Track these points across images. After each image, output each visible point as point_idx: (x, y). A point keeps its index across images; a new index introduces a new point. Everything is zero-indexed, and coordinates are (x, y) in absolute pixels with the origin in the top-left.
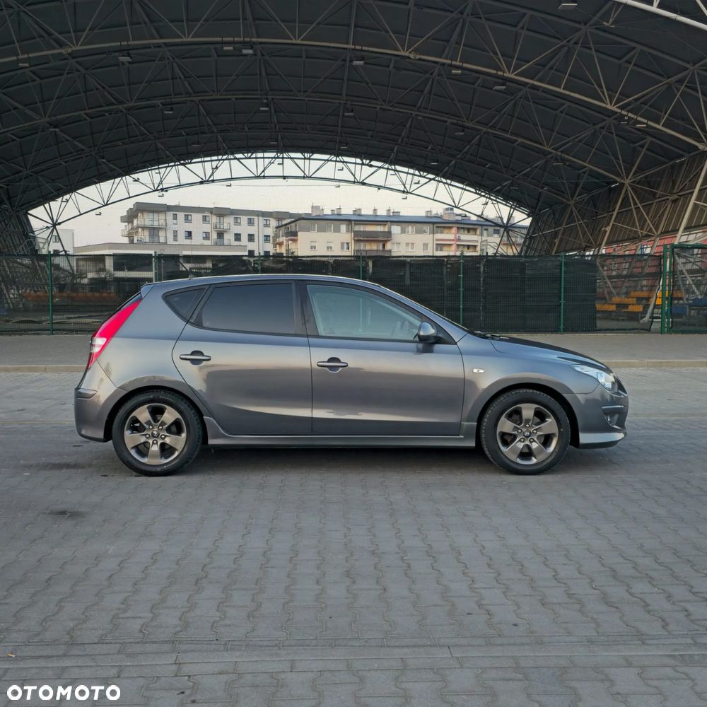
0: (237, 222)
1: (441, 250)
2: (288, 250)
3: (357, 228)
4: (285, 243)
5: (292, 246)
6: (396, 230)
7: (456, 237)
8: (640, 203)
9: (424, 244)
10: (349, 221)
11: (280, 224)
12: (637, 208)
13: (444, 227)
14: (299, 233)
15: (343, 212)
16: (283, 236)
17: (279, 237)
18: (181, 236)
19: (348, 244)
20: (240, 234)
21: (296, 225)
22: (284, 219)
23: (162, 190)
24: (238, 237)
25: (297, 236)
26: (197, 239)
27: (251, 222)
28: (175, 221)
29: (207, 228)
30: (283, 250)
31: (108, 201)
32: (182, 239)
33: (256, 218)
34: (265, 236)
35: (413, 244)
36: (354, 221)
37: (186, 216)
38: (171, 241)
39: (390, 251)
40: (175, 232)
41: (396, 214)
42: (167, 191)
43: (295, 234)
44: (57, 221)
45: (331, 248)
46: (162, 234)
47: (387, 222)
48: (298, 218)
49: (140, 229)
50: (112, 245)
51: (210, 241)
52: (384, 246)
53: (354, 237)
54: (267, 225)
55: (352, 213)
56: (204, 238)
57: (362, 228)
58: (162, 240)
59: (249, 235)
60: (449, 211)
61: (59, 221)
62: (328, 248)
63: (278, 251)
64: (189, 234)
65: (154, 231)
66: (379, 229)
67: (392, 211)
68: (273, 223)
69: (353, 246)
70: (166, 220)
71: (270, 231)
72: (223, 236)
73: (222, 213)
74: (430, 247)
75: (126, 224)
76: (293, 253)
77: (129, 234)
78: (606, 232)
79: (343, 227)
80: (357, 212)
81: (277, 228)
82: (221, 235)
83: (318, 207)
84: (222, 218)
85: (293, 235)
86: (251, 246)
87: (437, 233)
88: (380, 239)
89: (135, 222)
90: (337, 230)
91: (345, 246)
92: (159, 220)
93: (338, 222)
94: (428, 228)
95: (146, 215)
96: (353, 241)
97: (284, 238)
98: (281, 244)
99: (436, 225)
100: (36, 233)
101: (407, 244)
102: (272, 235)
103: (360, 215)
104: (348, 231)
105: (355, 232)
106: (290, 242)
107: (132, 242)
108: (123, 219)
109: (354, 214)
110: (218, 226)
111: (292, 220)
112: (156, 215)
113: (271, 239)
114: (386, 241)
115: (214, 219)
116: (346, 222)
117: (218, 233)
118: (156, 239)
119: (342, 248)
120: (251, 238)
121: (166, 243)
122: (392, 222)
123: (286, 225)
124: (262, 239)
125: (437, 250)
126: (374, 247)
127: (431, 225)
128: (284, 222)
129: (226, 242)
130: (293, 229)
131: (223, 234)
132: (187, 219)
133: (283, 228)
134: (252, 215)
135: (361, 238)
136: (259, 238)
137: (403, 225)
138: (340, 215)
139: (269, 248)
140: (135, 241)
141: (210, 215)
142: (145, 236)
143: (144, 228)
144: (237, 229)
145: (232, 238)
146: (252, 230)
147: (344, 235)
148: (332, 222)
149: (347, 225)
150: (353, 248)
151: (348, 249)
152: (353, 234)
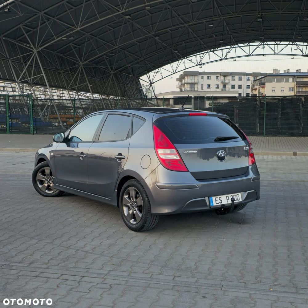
0: (233, 79)
2: (259, 93)
3: (298, 80)
4: (258, 89)
5: (262, 90)
10: (294, 76)
11: (256, 79)
14: (266, 83)
15: (290, 72)
16: (257, 85)
17: (255, 86)
18: (205, 87)
19: (293, 88)
20: (234, 85)
21: (264, 79)
22: (258, 76)
23: (201, 64)
24: (233, 86)
25: (265, 85)
26: (213, 88)
27: (240, 79)
28: (202, 80)
29: (218, 82)
30: (257, 92)
31: (175, 71)
32: (205, 89)
33: (243, 77)
34: (247, 85)
36: (296, 76)
37: (208, 77)
38: (200, 90)
40: (202, 85)
42: (203, 65)
43: (264, 84)
44: (152, 82)
45: (283, 90)
46: (196, 86)
48: (266, 76)
49: (185, 84)
50: (173, 93)
51: (219, 89)
53: (296, 84)
54: (248, 80)
55: (295, 72)
56: (216, 88)
57: (301, 80)
58: (196, 89)
59: (239, 85)
61: (153, 82)
62: (282, 91)
63: (254, 93)
64: (209, 86)
65: (192, 85)
68: (252, 78)
70: (198, 79)
71: (250, 83)
72: (226, 86)
73: (225, 75)
75: (179, 82)
76: (262, 94)
77: (180, 87)
79: (291, 80)
80: (298, 71)
81: (254, 81)
82: (225, 86)
83: (276, 70)
84: (225, 77)
85: (263, 84)
86: (240, 91)
89: (183, 81)
90: (287, 81)
92: (194, 79)
93: (288, 77)
95: (189, 77)
96: (296, 87)
97: (258, 86)
98: (256, 89)
100: (143, 88)
102: (251, 85)
104: (293, 81)
105: (297, 82)
106: (261, 88)
107: (181, 91)
108: (178, 80)
109: (296, 73)
110: (224, 81)
111: (262, 77)
112: (193, 77)
113: (251, 87)
115: (222, 78)
116: (292, 77)
117: (223, 85)
118: (193, 89)
119: (290, 90)
120: (240, 87)
121: (197, 91)
123: (259, 79)
124: (245, 87)
126: (307, 89)
128: (258, 78)
129: (227, 89)
130: (263, 82)
131: (226, 85)
132: (208, 78)
133: (257, 81)
134: (241, 75)
135: (301, 85)
136: (244, 87)
138: (289, 73)
139: (249, 91)
140: (183, 90)
141: (220, 76)
142: (188, 87)
143: (187, 84)
144: (233, 83)
145: (230, 87)
146: (241, 83)
147: (291, 83)
148: (284, 77)
149: (293, 78)
150: (296, 90)
151: (293, 91)
152: (296, 83)
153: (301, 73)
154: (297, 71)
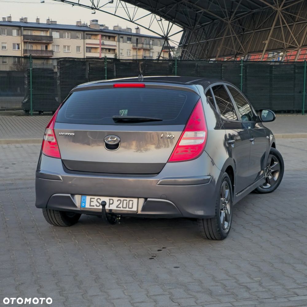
1: (90, 52)
3: (25, 33)
6: (56, 35)
7: (100, 42)
8: (288, 23)
9: (77, 47)
10: (19, 27)
12: (285, 27)
13: (92, 35)
19: (18, 45)
35: (69, 47)
36: (23, 27)
39: (52, 52)
41: (54, 23)
45: (5, 47)
47: (49, 28)
52: (46, 47)
53: (23, 40)
57: (29, 33)
60: (95, 23)
62: (3, 47)
66: (42, 34)
67: (51, 21)
69: (22, 47)
74: (82, 49)
78: (265, 44)
79: (15, 32)
80: (24, 20)
87: (87, 38)
88: (44, 41)
90: (10, 34)
91: (17, 46)
93: (10, 28)
94: (80, 35)
96: (23, 43)
99: (86, 33)
101: (65, 47)
103: (26, 23)
104: (18, 35)
105: (24, 36)
109: (21, 22)
114: (48, 44)
116: (17, 28)
119: (14, 48)
122: (52, 29)
125: (87, 52)
126: (39, 47)
127: (82, 33)
135: (29, 41)
137: (61, 31)
138: (11, 22)
147: (15, 38)
148: (6, 27)
149: (18, 30)
150: (23, 48)
151: (19, 48)
152: (22, 37)
153: (27, 23)
154: (22, 21)
